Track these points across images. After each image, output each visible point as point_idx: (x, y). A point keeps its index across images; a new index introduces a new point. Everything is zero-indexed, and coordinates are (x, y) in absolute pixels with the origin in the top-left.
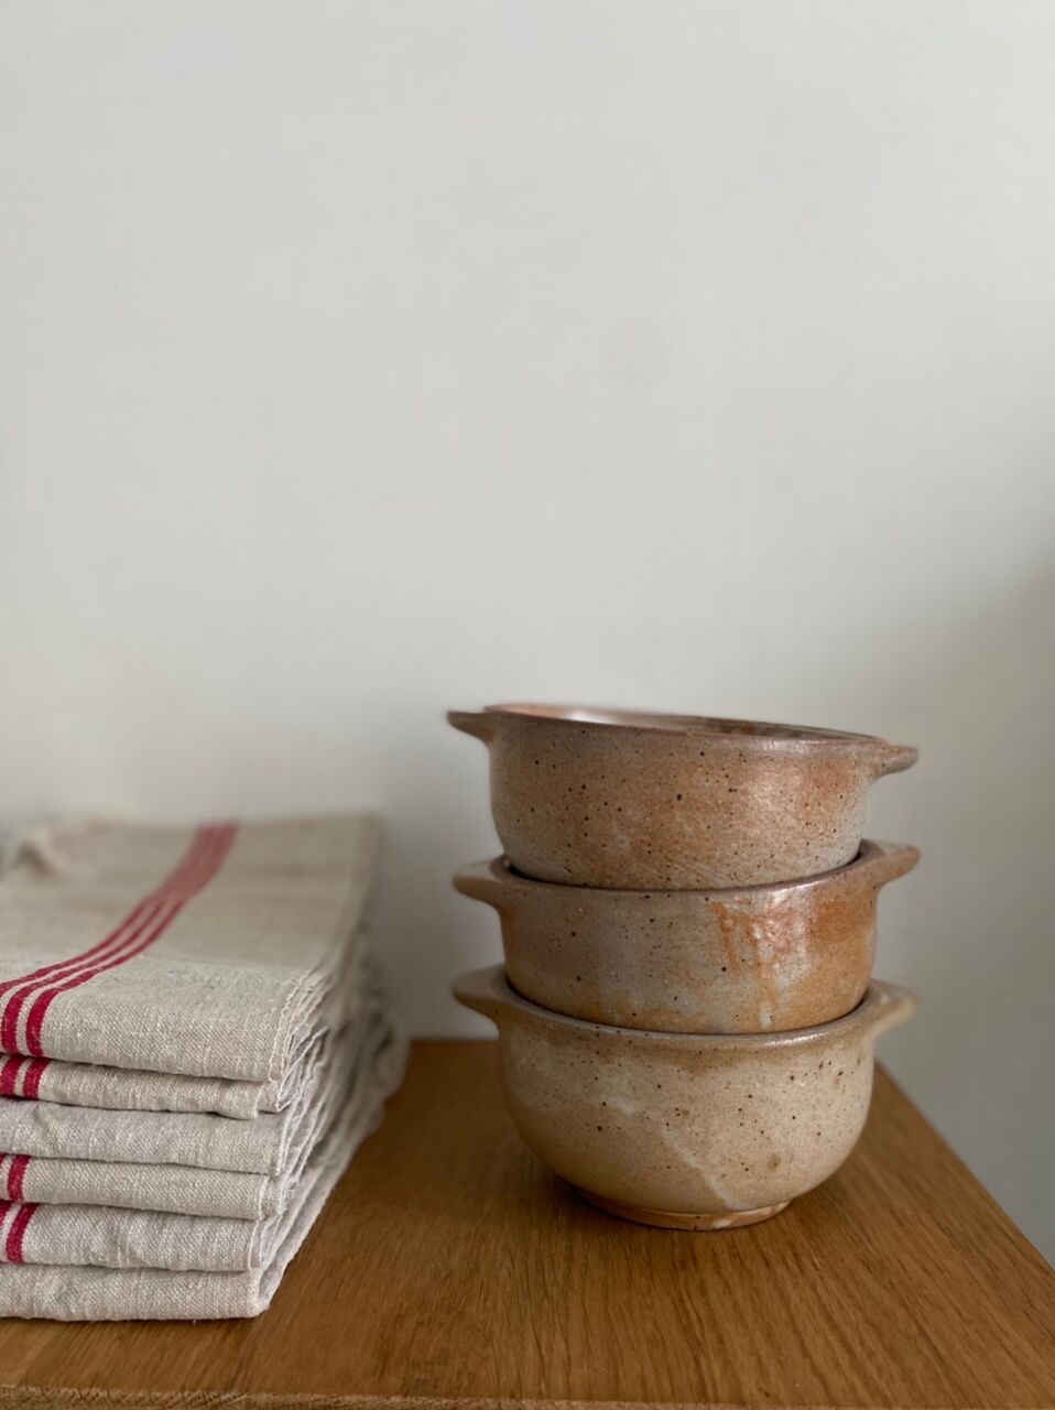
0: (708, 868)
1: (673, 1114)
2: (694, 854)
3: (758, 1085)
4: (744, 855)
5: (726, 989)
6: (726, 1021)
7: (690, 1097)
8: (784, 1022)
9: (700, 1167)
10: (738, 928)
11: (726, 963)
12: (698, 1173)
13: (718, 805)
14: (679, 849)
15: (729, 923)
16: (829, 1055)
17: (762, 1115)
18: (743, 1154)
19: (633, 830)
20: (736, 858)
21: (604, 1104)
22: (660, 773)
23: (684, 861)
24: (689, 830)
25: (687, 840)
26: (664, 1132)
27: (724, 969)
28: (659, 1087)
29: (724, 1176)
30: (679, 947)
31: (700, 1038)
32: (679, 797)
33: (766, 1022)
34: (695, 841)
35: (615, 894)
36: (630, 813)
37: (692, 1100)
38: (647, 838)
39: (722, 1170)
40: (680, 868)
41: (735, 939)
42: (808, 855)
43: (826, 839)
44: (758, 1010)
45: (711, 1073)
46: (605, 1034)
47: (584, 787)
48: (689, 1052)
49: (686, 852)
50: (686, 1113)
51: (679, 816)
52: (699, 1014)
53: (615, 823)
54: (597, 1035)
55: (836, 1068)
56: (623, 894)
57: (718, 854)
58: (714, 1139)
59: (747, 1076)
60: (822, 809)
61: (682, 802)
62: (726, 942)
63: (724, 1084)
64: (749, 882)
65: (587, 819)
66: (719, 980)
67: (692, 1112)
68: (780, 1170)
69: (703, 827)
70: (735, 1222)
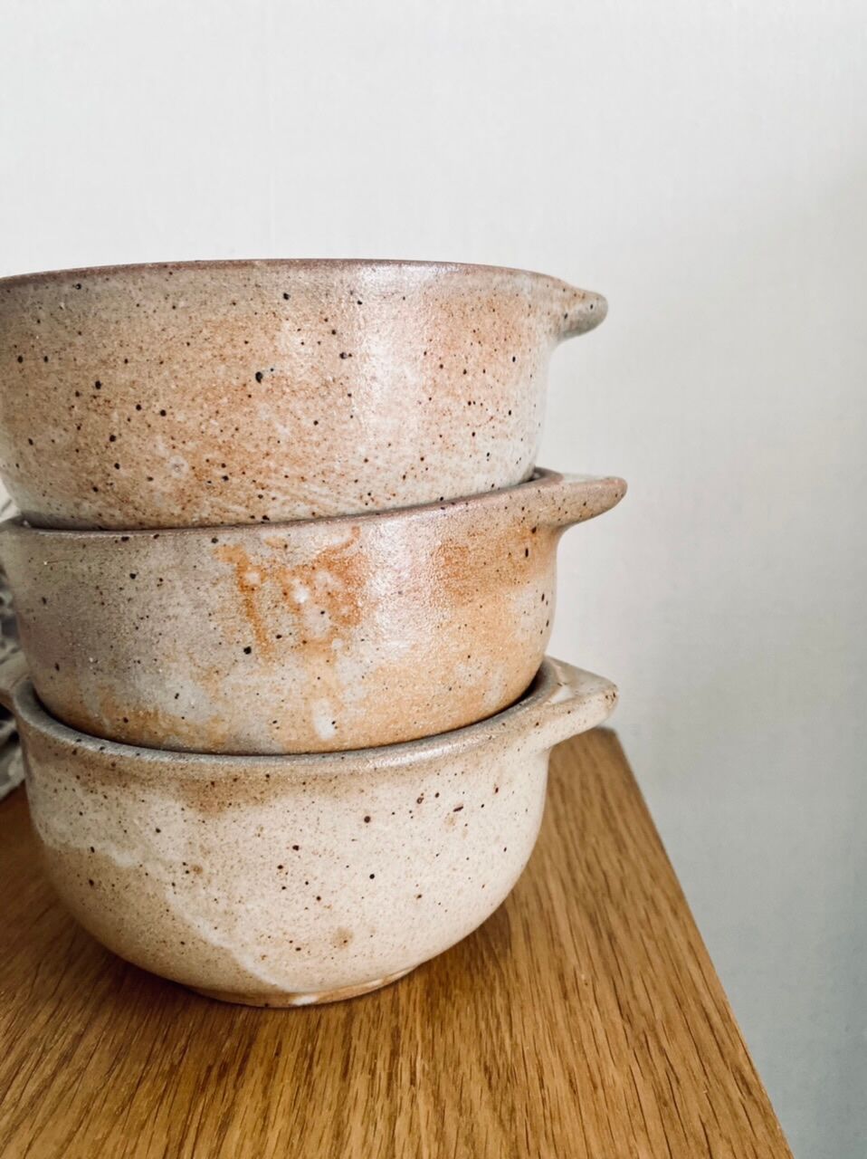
0: (325, 490)
1: (180, 871)
2: (299, 471)
3: (307, 831)
4: (379, 462)
5: (254, 680)
6: (259, 733)
7: (202, 847)
8: (356, 731)
9: (226, 945)
10: (268, 585)
11: (250, 640)
12: (226, 953)
13: (326, 384)
14: (272, 464)
16: (432, 783)
17: (317, 873)
18: (290, 929)
19: (191, 445)
20: (367, 469)
21: (93, 849)
22: (219, 340)
23: (284, 484)
24: (284, 432)
25: (284, 448)
26: (169, 894)
27: (248, 651)
28: (158, 831)
29: (264, 957)
30: (176, 617)
31: (214, 760)
32: (259, 377)
33: (326, 732)
34: (297, 450)
36: (180, 417)
37: (207, 853)
38: (216, 455)
39: (259, 950)
40: (281, 498)
41: (264, 601)
42: (476, 452)
43: (499, 427)
44: (310, 713)
45: (231, 813)
46: (84, 750)
47: (98, 385)
48: (195, 782)
49: (286, 470)
50: (198, 870)
51: (263, 409)
52: (215, 720)
53: (159, 437)
54: (75, 752)
55: (449, 801)
56: (93, 536)
57: (337, 466)
58: (242, 907)
59: (290, 817)
60: (489, 378)
61: (264, 385)
62: (249, 609)
63: (253, 830)
64: (390, 504)
65: (113, 439)
66: (241, 668)
67: (207, 869)
68: (352, 948)
69: (307, 423)
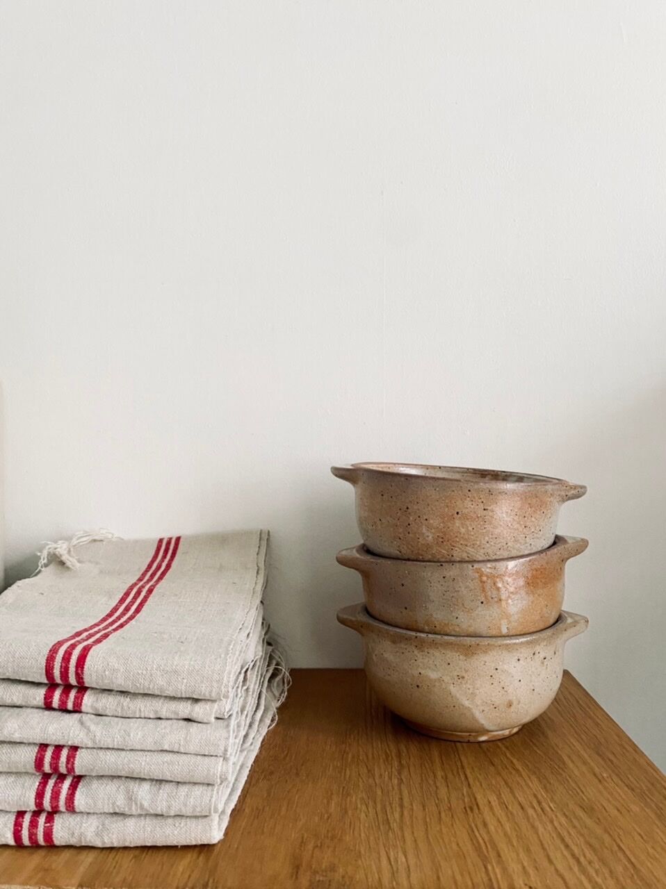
0: (473, 550)
1: (456, 678)
2: (466, 543)
3: (501, 663)
4: (492, 543)
5: (483, 613)
6: (483, 630)
7: (465, 669)
8: (514, 631)
9: (470, 706)
10: (489, 581)
11: (483, 599)
12: (469, 709)
13: (478, 517)
14: (458, 540)
15: (484, 578)
16: (538, 649)
17: (503, 679)
18: (493, 699)
19: (433, 531)
20: (488, 545)
21: (420, 673)
22: (447, 501)
23: (460, 546)
24: (463, 530)
25: (462, 536)
26: (451, 687)
27: (482, 603)
28: (449, 664)
29: (483, 711)
30: (459, 591)
31: (470, 638)
32: (458, 513)
33: (504, 631)
34: (466, 537)
35: (424, 563)
36: (431, 522)
37: (466, 671)
38: (441, 535)
39: (482, 708)
40: (459, 550)
41: (488, 586)
42: (526, 543)
43: (535, 535)
44: (500, 624)
45: (476, 657)
46: (420, 637)
47: (407, 508)
48: (464, 645)
49: (461, 542)
50: (463, 677)
51: (458, 523)
52: (470, 626)
53: (424, 526)
54: (416, 637)
55: (542, 655)
56: (428, 563)
57: (478, 543)
58: (478, 691)
59: (495, 658)
60: (533, 519)
61: (459, 516)
62: (484, 590)
63: (483, 663)
64: (494, 557)
65: (409, 525)
66: (479, 609)
67: (466, 677)
68: (512, 709)
69: (470, 528)
70: (489, 738)
